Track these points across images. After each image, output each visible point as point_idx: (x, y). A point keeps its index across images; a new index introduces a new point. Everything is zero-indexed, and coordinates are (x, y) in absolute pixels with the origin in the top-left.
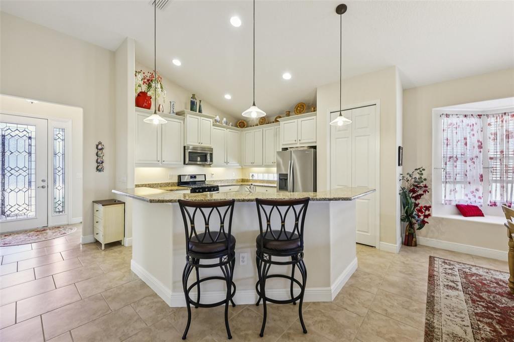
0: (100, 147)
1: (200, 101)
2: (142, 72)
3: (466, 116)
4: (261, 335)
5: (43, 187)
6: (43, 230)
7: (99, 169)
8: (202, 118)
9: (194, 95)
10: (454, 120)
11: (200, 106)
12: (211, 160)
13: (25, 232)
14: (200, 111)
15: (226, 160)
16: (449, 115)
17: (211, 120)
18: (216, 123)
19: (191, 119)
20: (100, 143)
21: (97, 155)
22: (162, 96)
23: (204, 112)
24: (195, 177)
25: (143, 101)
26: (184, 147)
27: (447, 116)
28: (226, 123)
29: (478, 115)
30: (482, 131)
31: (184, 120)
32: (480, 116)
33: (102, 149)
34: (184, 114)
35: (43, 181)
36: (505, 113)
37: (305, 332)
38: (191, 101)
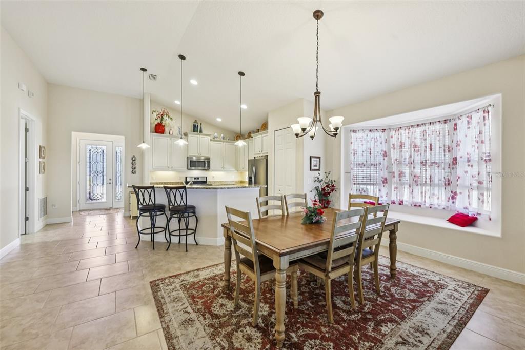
0: (134, 159)
1: (201, 124)
2: (157, 111)
3: (370, 131)
4: (167, 250)
5: (110, 183)
6: (110, 209)
7: (133, 172)
8: (201, 136)
9: (196, 120)
10: (360, 134)
11: (201, 128)
12: (209, 166)
13: (100, 209)
14: (201, 132)
15: (222, 166)
16: (356, 131)
17: (209, 137)
18: (214, 139)
19: (193, 137)
20: (134, 157)
21: (132, 164)
22: (172, 124)
23: (204, 132)
24: (198, 178)
25: (159, 129)
26: (188, 157)
27: (354, 131)
28: (224, 138)
29: (383, 130)
30: (386, 142)
31: (187, 139)
32: (384, 130)
33: (135, 160)
34: (187, 134)
35: (110, 179)
36: (412, 126)
37: (187, 251)
38: (194, 125)
